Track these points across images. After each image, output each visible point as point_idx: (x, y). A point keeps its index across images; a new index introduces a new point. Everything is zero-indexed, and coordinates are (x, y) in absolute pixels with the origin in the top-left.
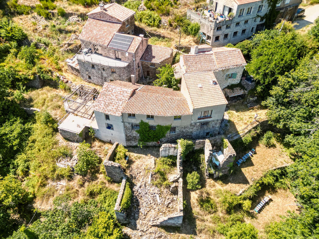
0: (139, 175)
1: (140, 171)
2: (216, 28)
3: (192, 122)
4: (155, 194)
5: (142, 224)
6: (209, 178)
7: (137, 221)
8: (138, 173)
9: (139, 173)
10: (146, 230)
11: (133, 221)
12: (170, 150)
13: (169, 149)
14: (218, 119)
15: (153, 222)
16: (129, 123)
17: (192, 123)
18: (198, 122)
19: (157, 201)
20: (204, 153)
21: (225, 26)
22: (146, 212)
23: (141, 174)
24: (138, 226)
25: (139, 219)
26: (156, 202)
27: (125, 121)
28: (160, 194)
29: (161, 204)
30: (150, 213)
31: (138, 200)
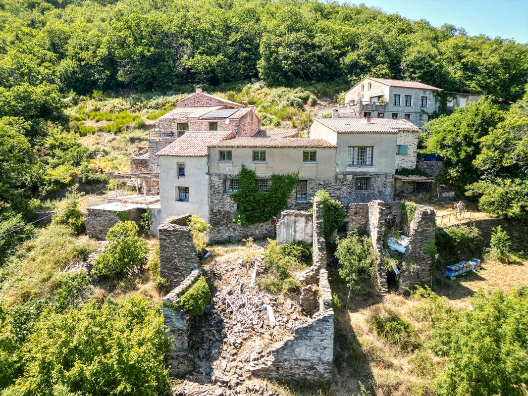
0: (229, 273)
1: (234, 267)
2: (363, 112)
3: (338, 170)
4: (264, 305)
5: (228, 369)
6: (389, 292)
7: (215, 363)
8: (227, 271)
9: (230, 270)
10: (237, 384)
11: (203, 364)
12: (297, 224)
13: (295, 223)
14: (388, 171)
15: (256, 362)
16: (219, 176)
17: (337, 174)
18: (350, 173)
19: (268, 318)
20: (369, 235)
21: (376, 113)
22: (239, 341)
23: (235, 272)
24: (217, 374)
25: (220, 358)
26: (266, 321)
27: (212, 171)
28: (276, 306)
29: (277, 327)
30: (249, 343)
31: (222, 321)
